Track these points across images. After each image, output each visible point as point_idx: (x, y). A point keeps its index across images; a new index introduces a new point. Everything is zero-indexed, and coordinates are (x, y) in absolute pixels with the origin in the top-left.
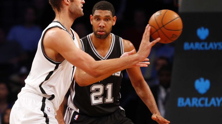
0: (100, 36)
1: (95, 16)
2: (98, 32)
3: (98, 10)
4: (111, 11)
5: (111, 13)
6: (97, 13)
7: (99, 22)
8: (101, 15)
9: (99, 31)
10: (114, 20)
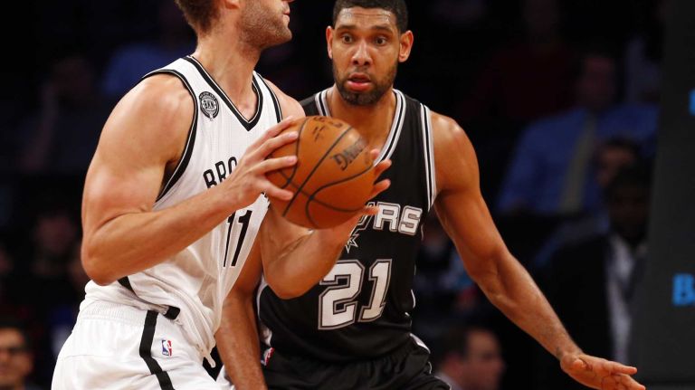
0: (357, 96)
1: (339, 29)
2: (350, 83)
3: (350, 7)
4: (394, 12)
5: (394, 18)
6: (346, 16)
7: (351, 49)
8: (359, 25)
9: (352, 80)
10: (404, 44)
